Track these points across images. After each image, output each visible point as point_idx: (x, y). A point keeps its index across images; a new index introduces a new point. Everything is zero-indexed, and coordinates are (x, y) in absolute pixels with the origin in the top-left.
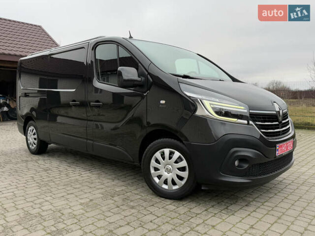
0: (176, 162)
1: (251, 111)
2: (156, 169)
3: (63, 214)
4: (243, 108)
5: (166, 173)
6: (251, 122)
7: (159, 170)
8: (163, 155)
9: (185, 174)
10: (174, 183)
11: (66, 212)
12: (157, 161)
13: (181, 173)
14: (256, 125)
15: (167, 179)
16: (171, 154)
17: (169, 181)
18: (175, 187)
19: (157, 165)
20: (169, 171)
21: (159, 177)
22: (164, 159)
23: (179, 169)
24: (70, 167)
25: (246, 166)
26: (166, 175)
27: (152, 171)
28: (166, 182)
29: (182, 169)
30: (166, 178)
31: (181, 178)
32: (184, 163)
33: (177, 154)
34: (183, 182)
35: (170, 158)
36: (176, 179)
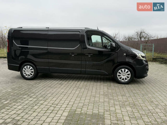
0: (127, 73)
2: (119, 76)
7: (120, 76)
8: (122, 71)
12: (119, 73)
13: (128, 76)
16: (125, 70)
19: (119, 74)
21: (120, 78)
22: (122, 72)
23: (128, 75)
26: (123, 77)
27: (118, 77)
28: (123, 79)
29: (129, 75)
34: (129, 78)
35: (124, 72)
36: (127, 78)
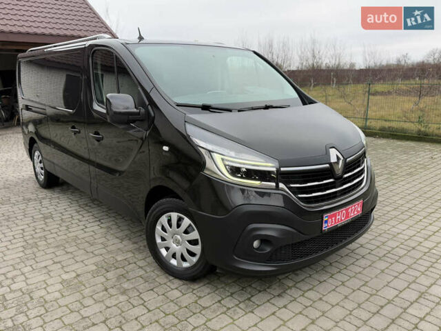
0: (186, 232)
1: (282, 169)
3: (32, 298)
4: (270, 165)
5: (175, 245)
6: (281, 185)
7: (166, 240)
8: (169, 220)
9: (197, 249)
10: (184, 259)
11: (36, 295)
12: (163, 228)
13: (192, 248)
14: (290, 188)
15: (175, 253)
16: (180, 220)
17: (178, 256)
18: (185, 265)
19: (164, 234)
20: (178, 243)
21: (167, 249)
22: (171, 226)
23: (190, 242)
24: (78, 212)
25: (268, 249)
26: (174, 247)
27: (158, 240)
28: (174, 256)
29: (193, 242)
30: (173, 252)
31: (192, 254)
32: (195, 235)
33: (187, 222)
34: (195, 259)
35: (178, 226)
36: (186, 255)
